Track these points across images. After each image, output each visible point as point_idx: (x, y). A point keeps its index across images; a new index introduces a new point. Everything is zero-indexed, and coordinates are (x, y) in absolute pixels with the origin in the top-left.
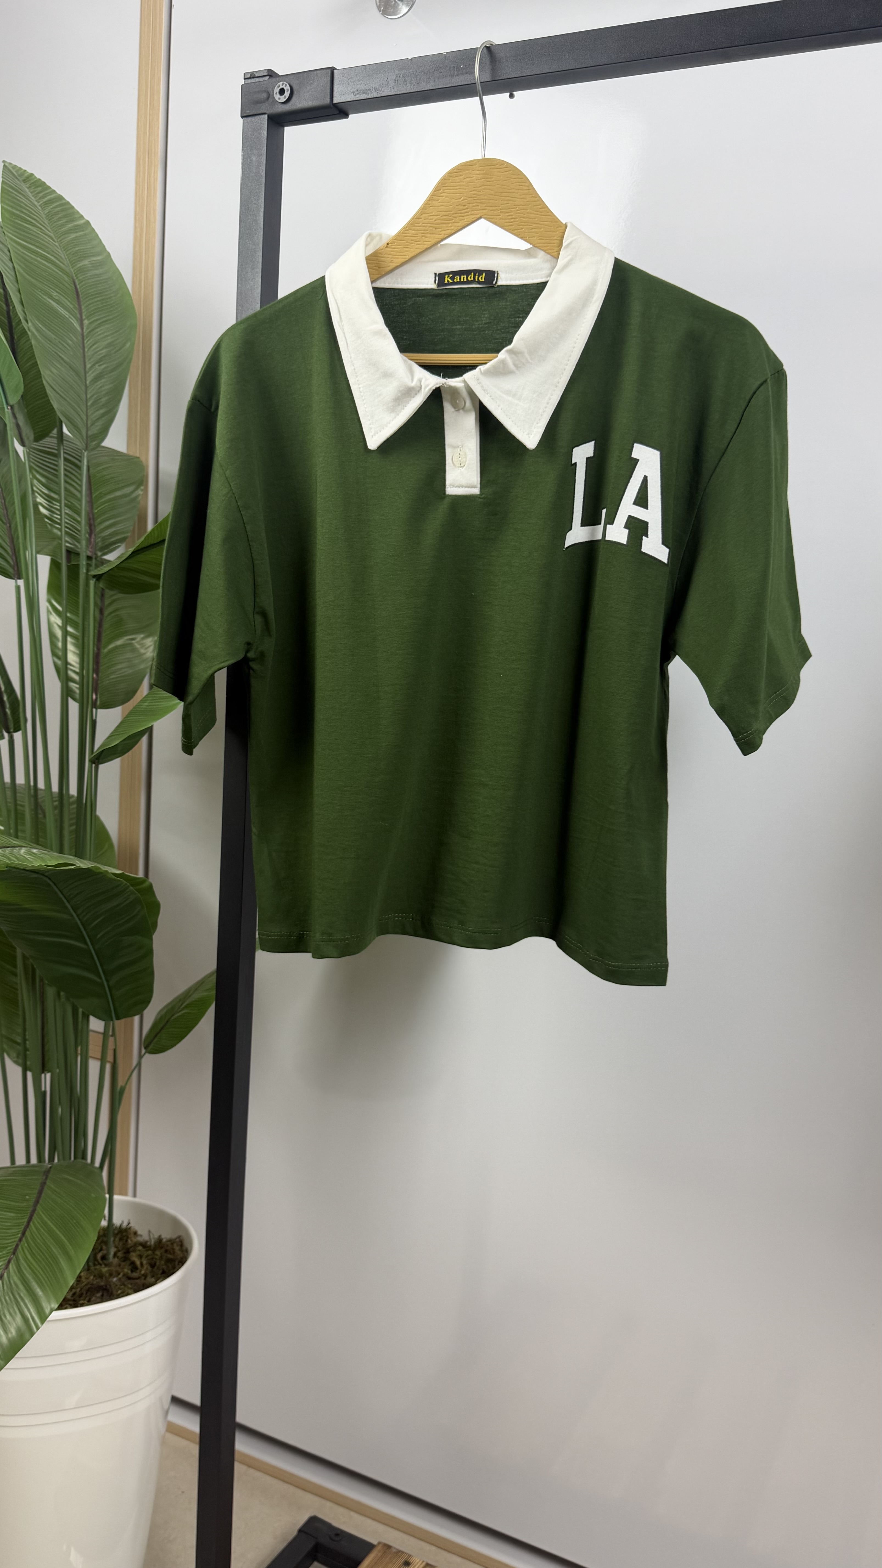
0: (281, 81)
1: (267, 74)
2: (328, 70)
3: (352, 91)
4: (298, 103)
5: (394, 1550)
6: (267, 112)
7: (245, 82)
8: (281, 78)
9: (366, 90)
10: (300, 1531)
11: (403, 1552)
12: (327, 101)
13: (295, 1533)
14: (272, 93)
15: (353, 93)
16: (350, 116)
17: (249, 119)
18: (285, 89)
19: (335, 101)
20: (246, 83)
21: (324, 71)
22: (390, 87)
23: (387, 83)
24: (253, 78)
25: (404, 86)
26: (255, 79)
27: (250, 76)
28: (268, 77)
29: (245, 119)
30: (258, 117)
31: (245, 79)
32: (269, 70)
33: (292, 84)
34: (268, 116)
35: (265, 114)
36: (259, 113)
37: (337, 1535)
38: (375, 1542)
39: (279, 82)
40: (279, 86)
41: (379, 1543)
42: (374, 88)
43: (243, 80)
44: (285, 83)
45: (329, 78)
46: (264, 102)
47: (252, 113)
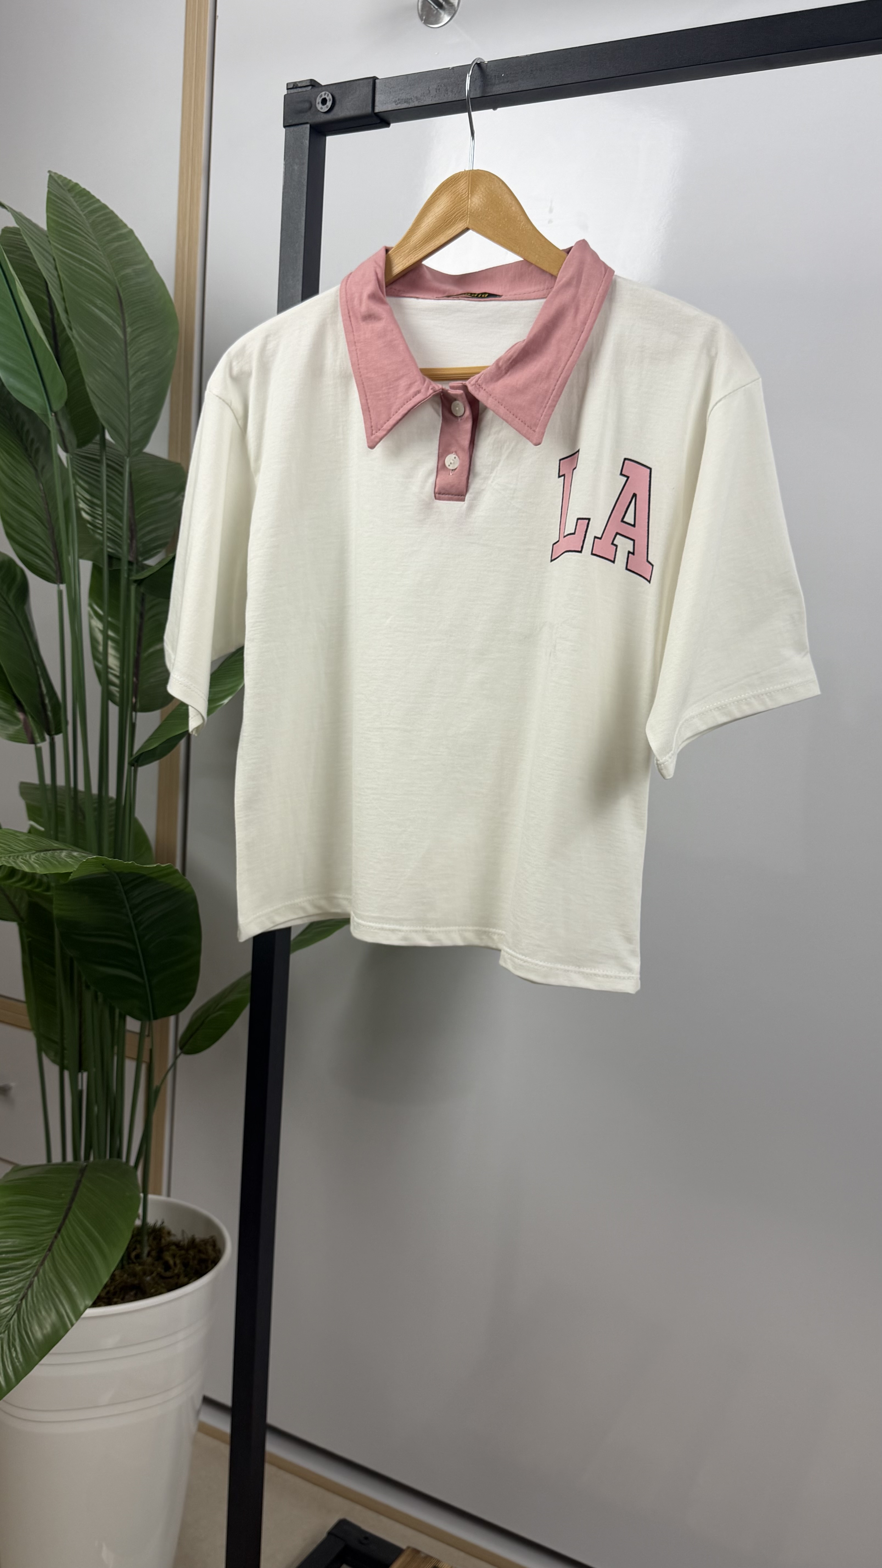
0: (323, 91)
1: (309, 84)
2: (369, 80)
3: (394, 100)
4: (341, 112)
5: (423, 1555)
6: (309, 121)
7: (287, 92)
8: (324, 88)
9: (408, 99)
10: (330, 1533)
11: (431, 1557)
12: (369, 110)
13: (324, 1535)
14: (313, 103)
15: (395, 102)
16: (392, 125)
17: (292, 128)
18: (328, 98)
19: (377, 110)
20: (289, 92)
21: (364, 81)
22: (431, 95)
23: (428, 92)
24: (296, 88)
25: (446, 95)
26: (298, 89)
27: (293, 87)
28: (310, 87)
29: (288, 128)
30: (300, 127)
31: (287, 89)
32: (311, 80)
33: (334, 93)
34: (310, 126)
35: (307, 123)
36: (301, 122)
37: (366, 1538)
38: (404, 1547)
39: (322, 92)
40: (321, 96)
41: (408, 1548)
42: (416, 97)
43: (286, 91)
44: (327, 93)
45: (371, 88)
46: (306, 112)
47: (294, 123)
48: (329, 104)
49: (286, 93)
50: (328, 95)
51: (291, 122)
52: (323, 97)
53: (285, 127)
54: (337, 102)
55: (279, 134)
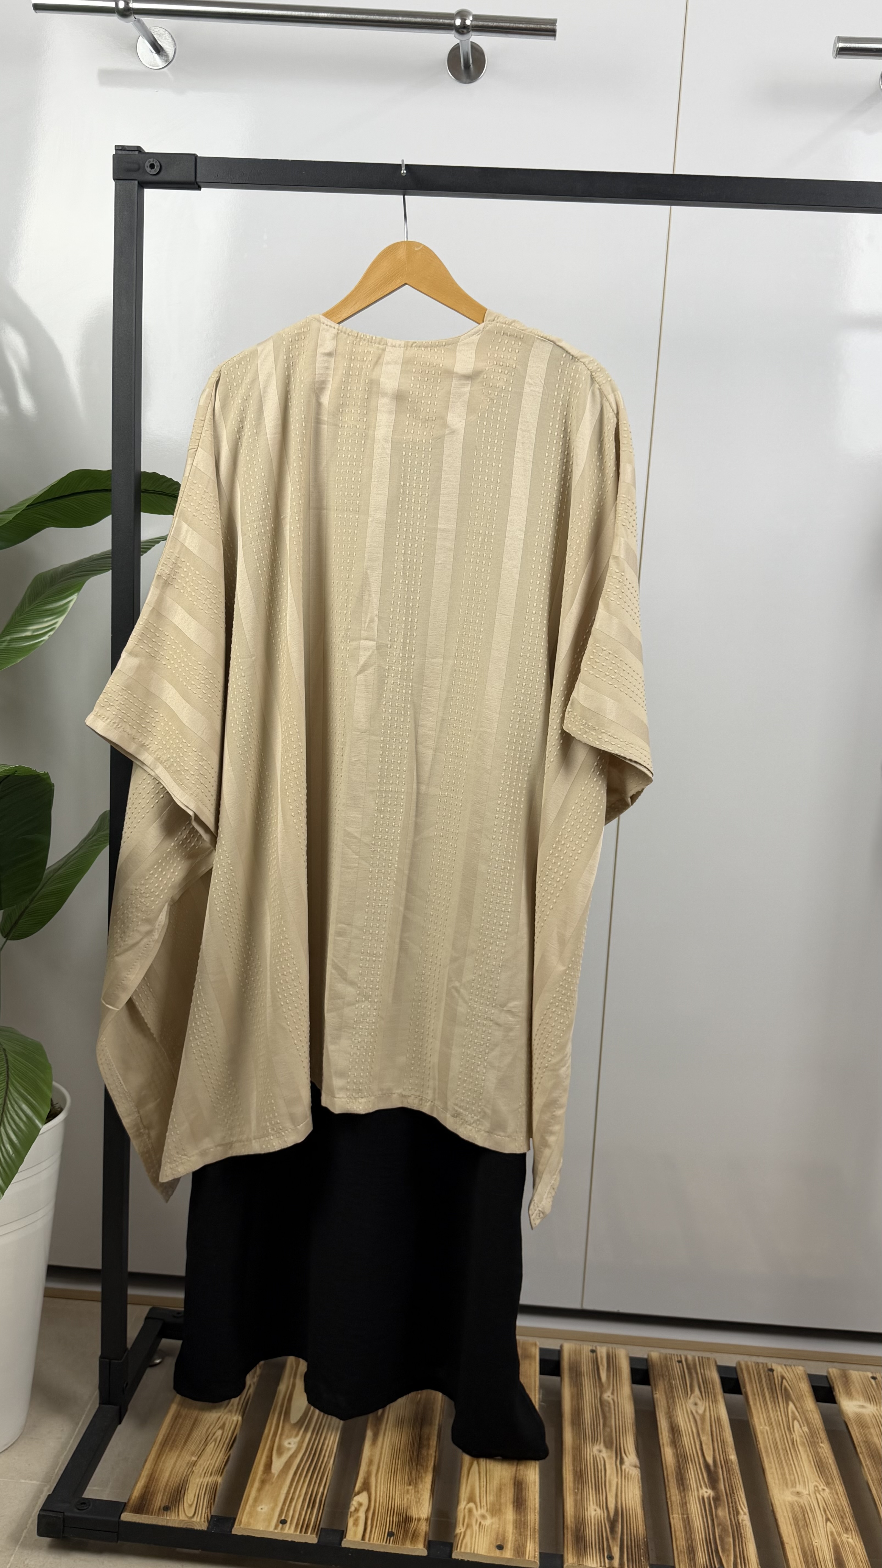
0: (150, 157)
1: (136, 150)
4: (167, 177)
6: (138, 179)
8: (150, 155)
10: (147, 1318)
12: (193, 179)
14: (142, 166)
16: (202, 189)
17: (119, 182)
18: (155, 164)
19: (198, 180)
20: (118, 153)
21: (191, 156)
24: (124, 150)
26: (126, 152)
27: (119, 148)
28: (137, 153)
29: (116, 182)
30: (130, 181)
32: (138, 147)
33: (160, 161)
34: (138, 182)
35: (135, 180)
36: (130, 178)
39: (148, 157)
40: (149, 161)
43: (115, 151)
44: (154, 158)
45: (194, 161)
46: (135, 171)
47: (124, 178)
48: (157, 169)
49: (114, 153)
50: (156, 162)
51: (121, 177)
52: (152, 162)
53: (114, 179)
54: (163, 168)
55: (110, 185)
